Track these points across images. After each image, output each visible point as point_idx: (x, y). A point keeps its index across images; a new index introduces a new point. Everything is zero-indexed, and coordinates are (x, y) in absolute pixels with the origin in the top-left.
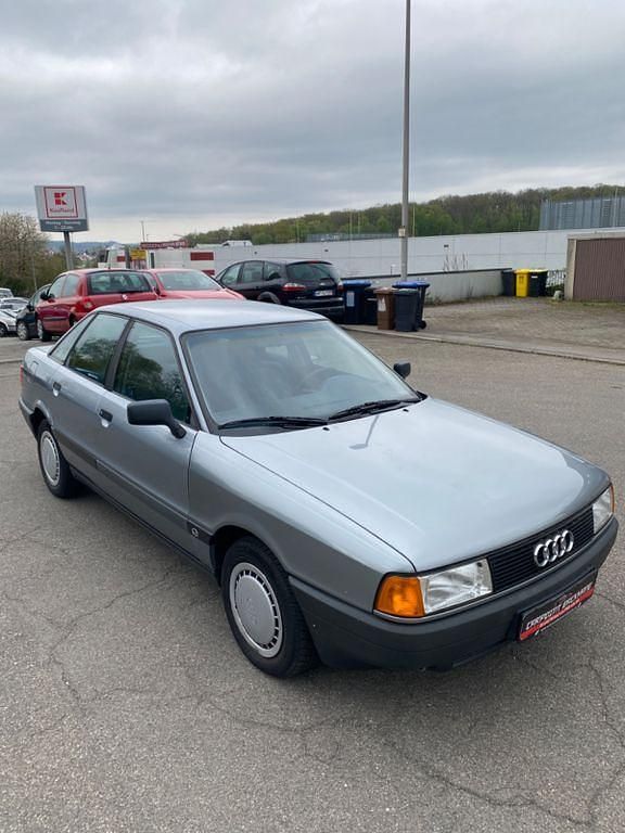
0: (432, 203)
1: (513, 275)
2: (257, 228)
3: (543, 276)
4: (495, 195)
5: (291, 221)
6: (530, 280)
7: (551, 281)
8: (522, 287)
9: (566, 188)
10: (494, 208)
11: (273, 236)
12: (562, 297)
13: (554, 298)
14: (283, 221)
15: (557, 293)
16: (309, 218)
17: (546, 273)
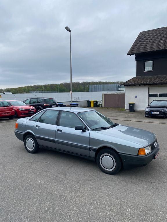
0: (61, 84)
1: (90, 102)
2: (12, 89)
3: (97, 102)
4: (76, 83)
5: (22, 88)
6: (94, 103)
7: (99, 103)
8: (92, 105)
9: (92, 82)
10: (76, 86)
11: (17, 91)
12: (102, 107)
13: (100, 107)
14: (20, 87)
15: (100, 106)
16: (28, 87)
17: (97, 101)
